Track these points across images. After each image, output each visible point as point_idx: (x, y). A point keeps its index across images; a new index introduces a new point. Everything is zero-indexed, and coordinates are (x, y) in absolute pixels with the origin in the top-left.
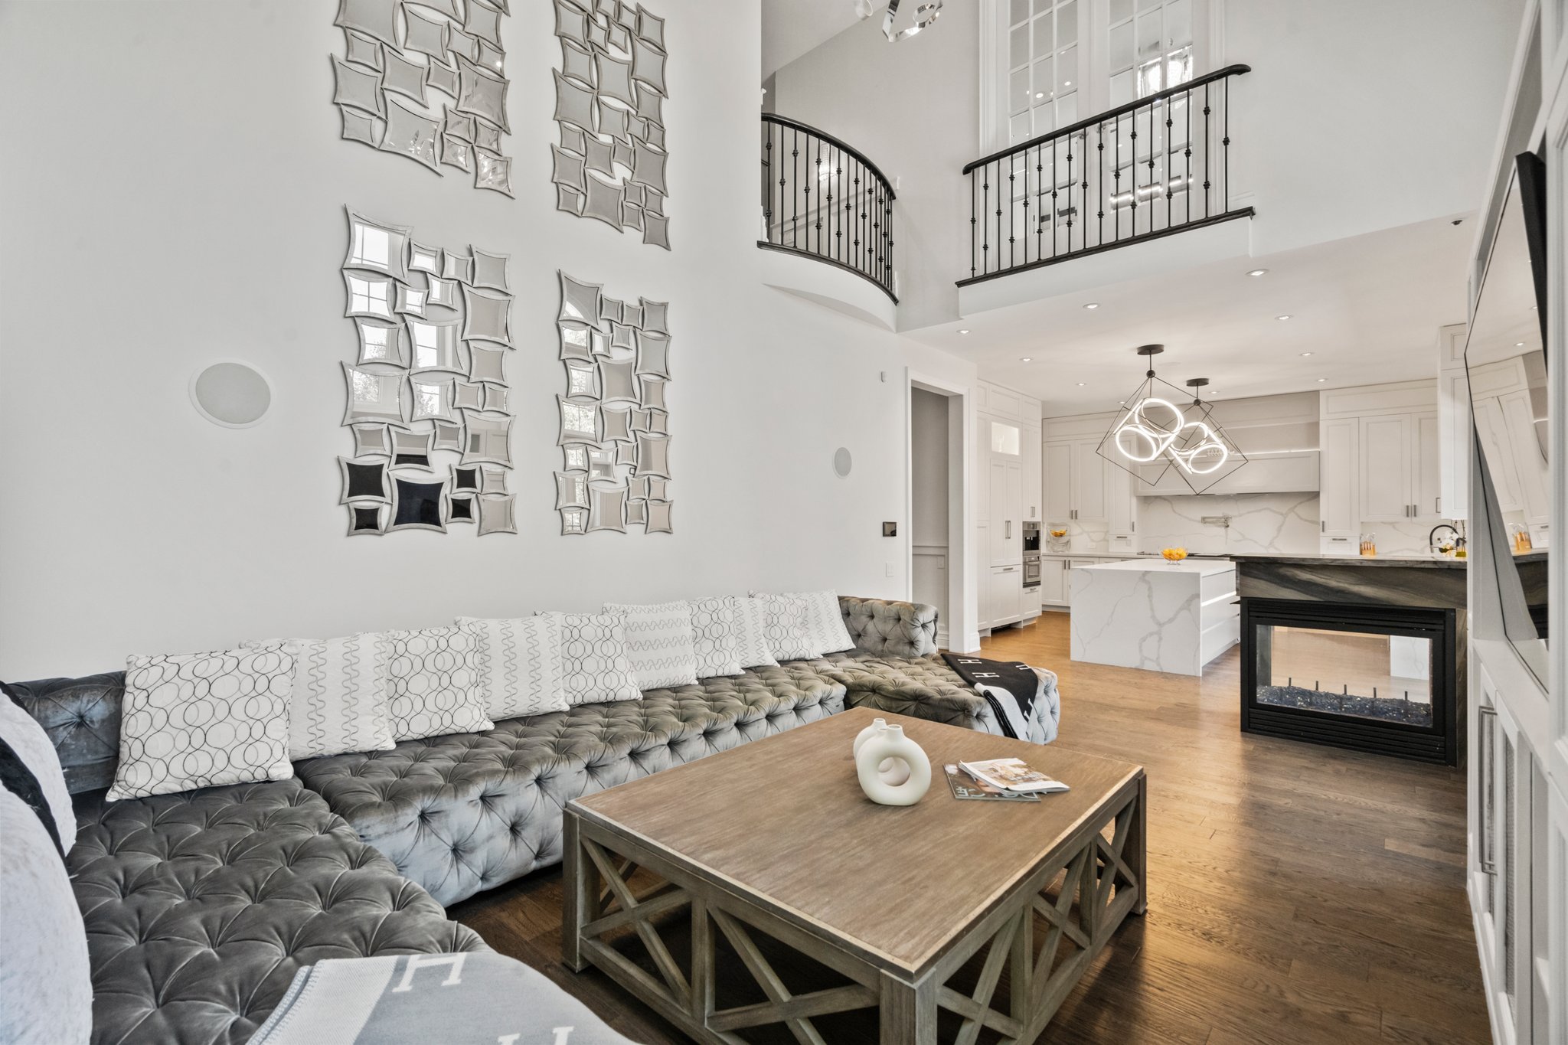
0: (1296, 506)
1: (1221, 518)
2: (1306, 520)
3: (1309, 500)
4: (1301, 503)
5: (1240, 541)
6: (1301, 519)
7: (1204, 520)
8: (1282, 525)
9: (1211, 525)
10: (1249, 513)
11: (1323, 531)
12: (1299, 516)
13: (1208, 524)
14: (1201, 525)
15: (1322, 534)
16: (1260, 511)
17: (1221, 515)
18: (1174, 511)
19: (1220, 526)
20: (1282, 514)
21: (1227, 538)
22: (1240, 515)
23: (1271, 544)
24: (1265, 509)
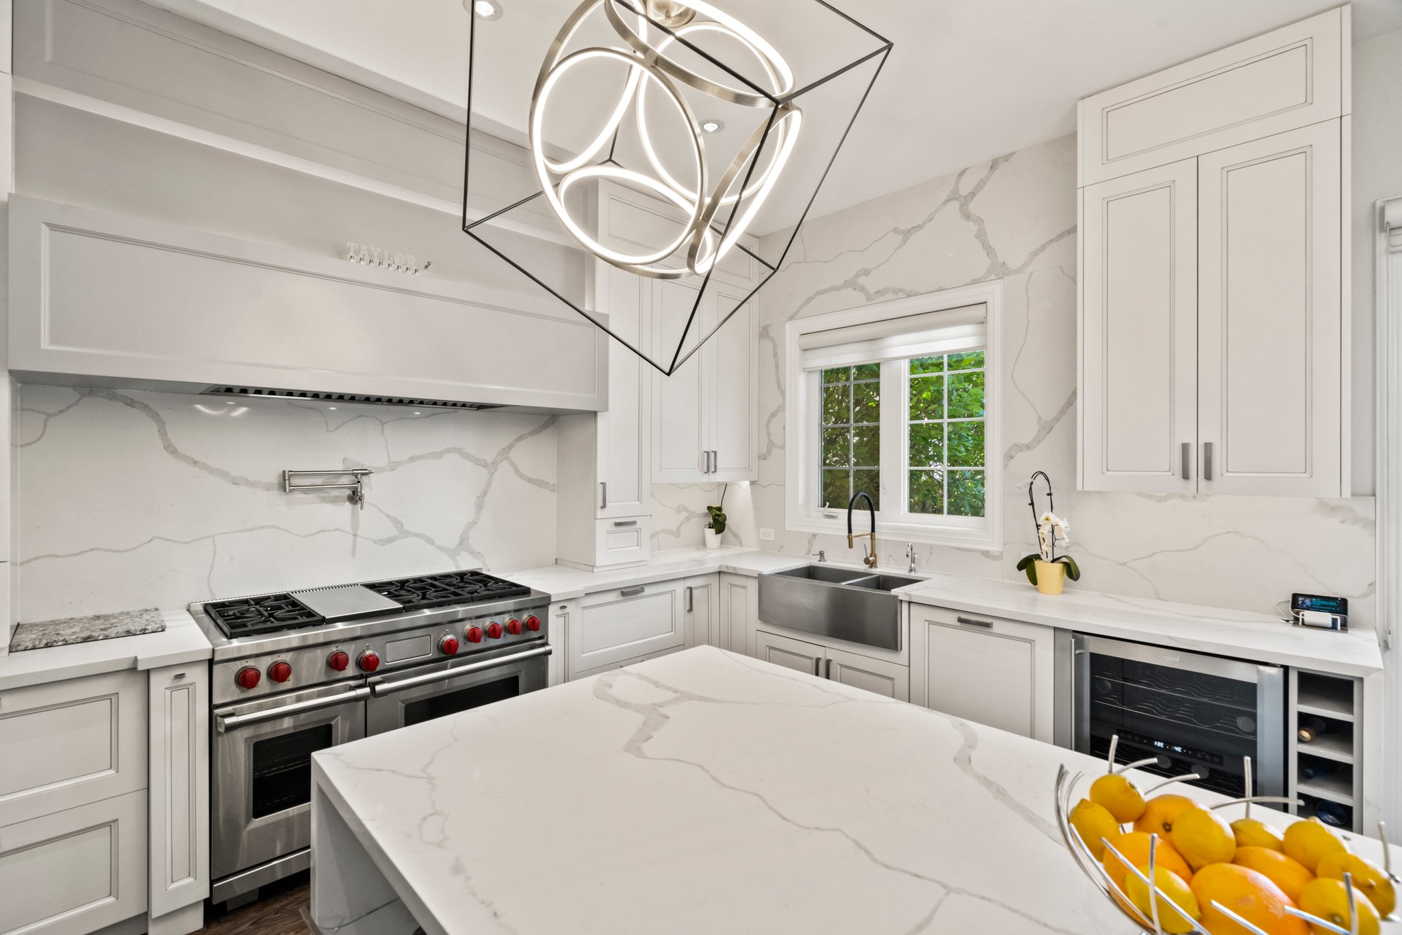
0: (510, 447)
1: (339, 475)
2: (530, 480)
3: (535, 432)
4: (520, 439)
5: (390, 540)
6: (521, 476)
7: (285, 482)
8: (485, 493)
9: (311, 496)
10: (412, 459)
11: (604, 506)
12: (516, 470)
13: (298, 496)
14: (276, 495)
15: (600, 513)
16: (439, 455)
17: (338, 466)
18: (171, 450)
19: (334, 501)
20: (485, 466)
21: (355, 535)
22: (393, 466)
23: (463, 543)
24: (448, 451)
